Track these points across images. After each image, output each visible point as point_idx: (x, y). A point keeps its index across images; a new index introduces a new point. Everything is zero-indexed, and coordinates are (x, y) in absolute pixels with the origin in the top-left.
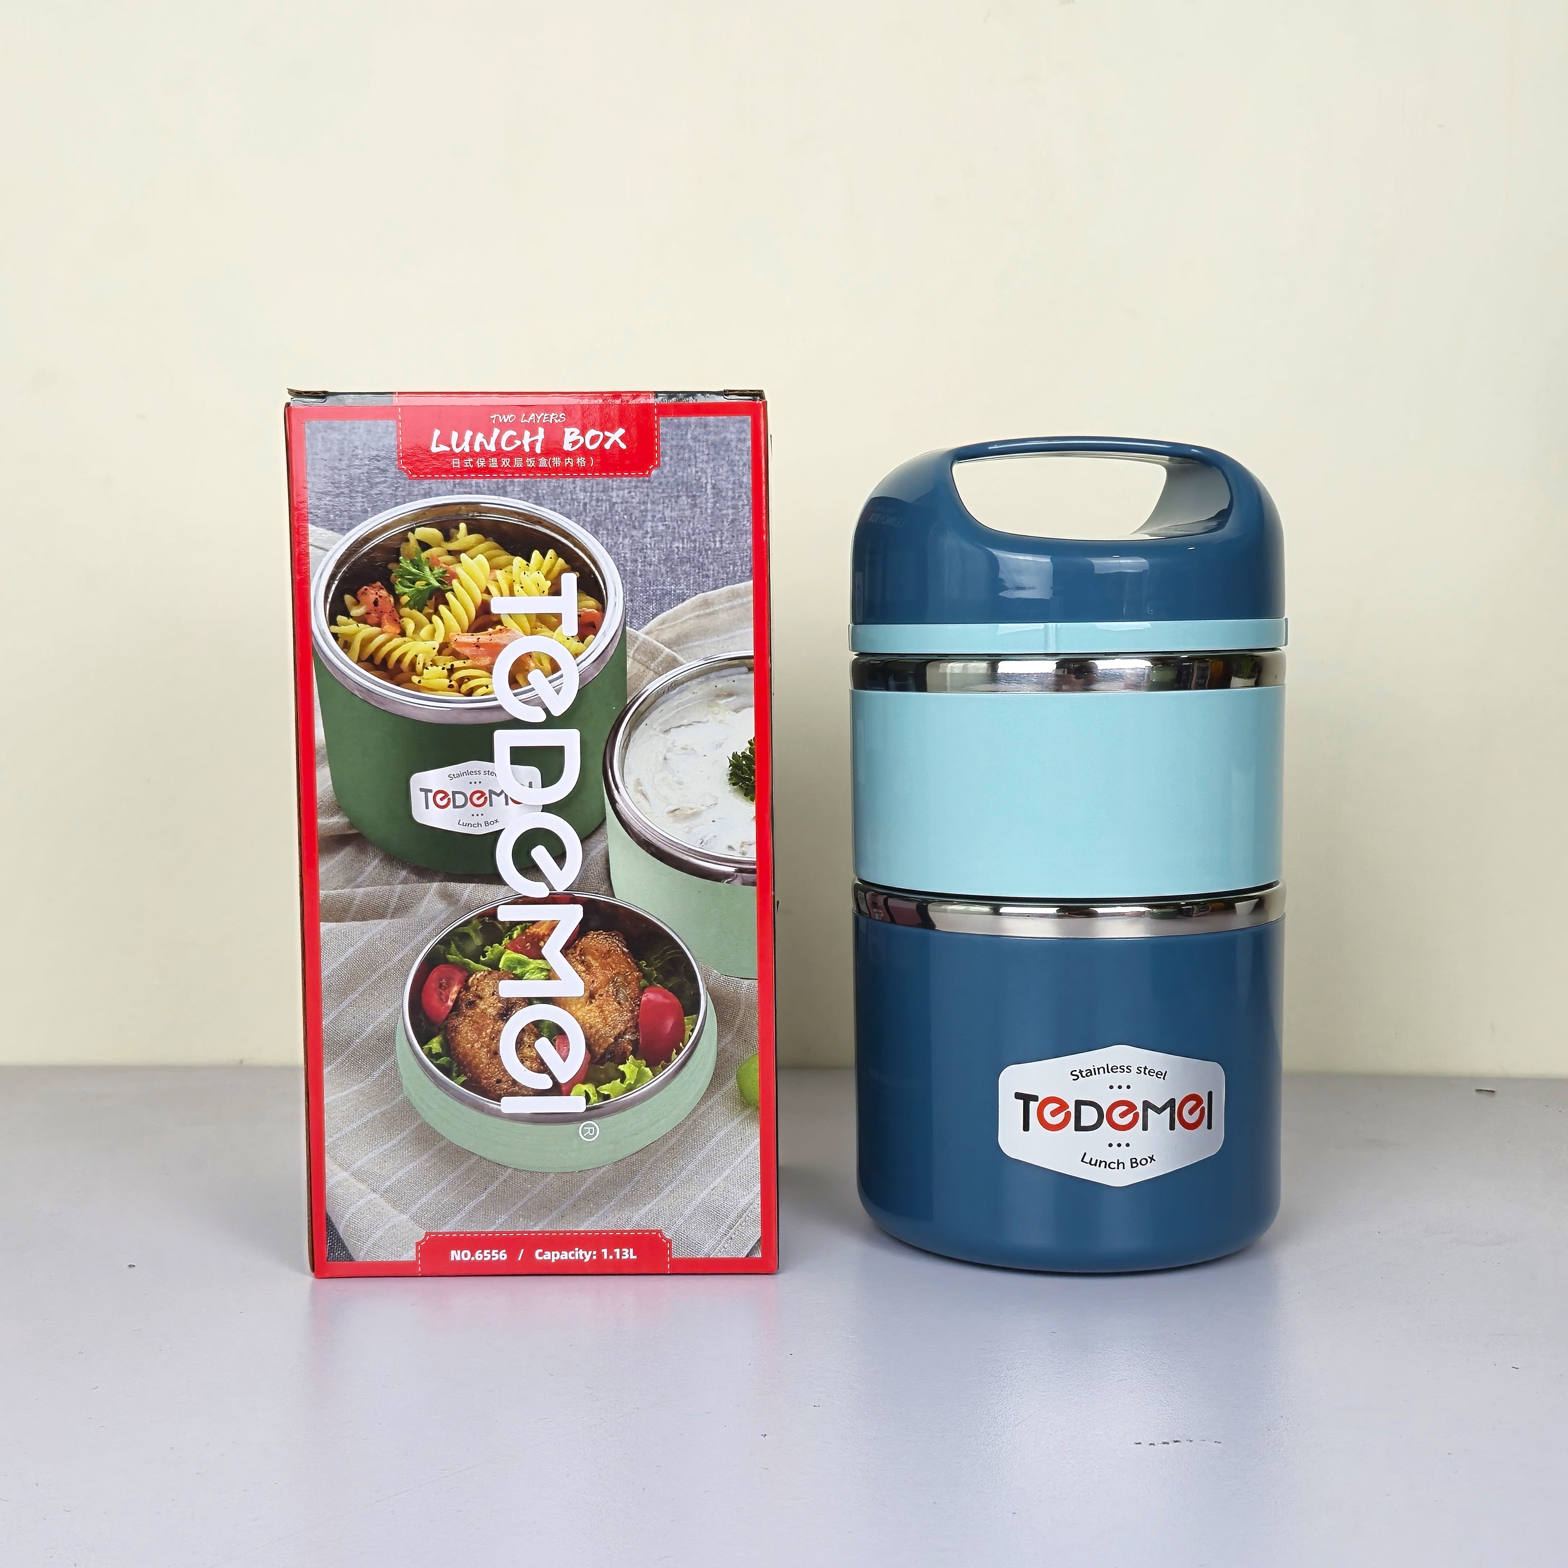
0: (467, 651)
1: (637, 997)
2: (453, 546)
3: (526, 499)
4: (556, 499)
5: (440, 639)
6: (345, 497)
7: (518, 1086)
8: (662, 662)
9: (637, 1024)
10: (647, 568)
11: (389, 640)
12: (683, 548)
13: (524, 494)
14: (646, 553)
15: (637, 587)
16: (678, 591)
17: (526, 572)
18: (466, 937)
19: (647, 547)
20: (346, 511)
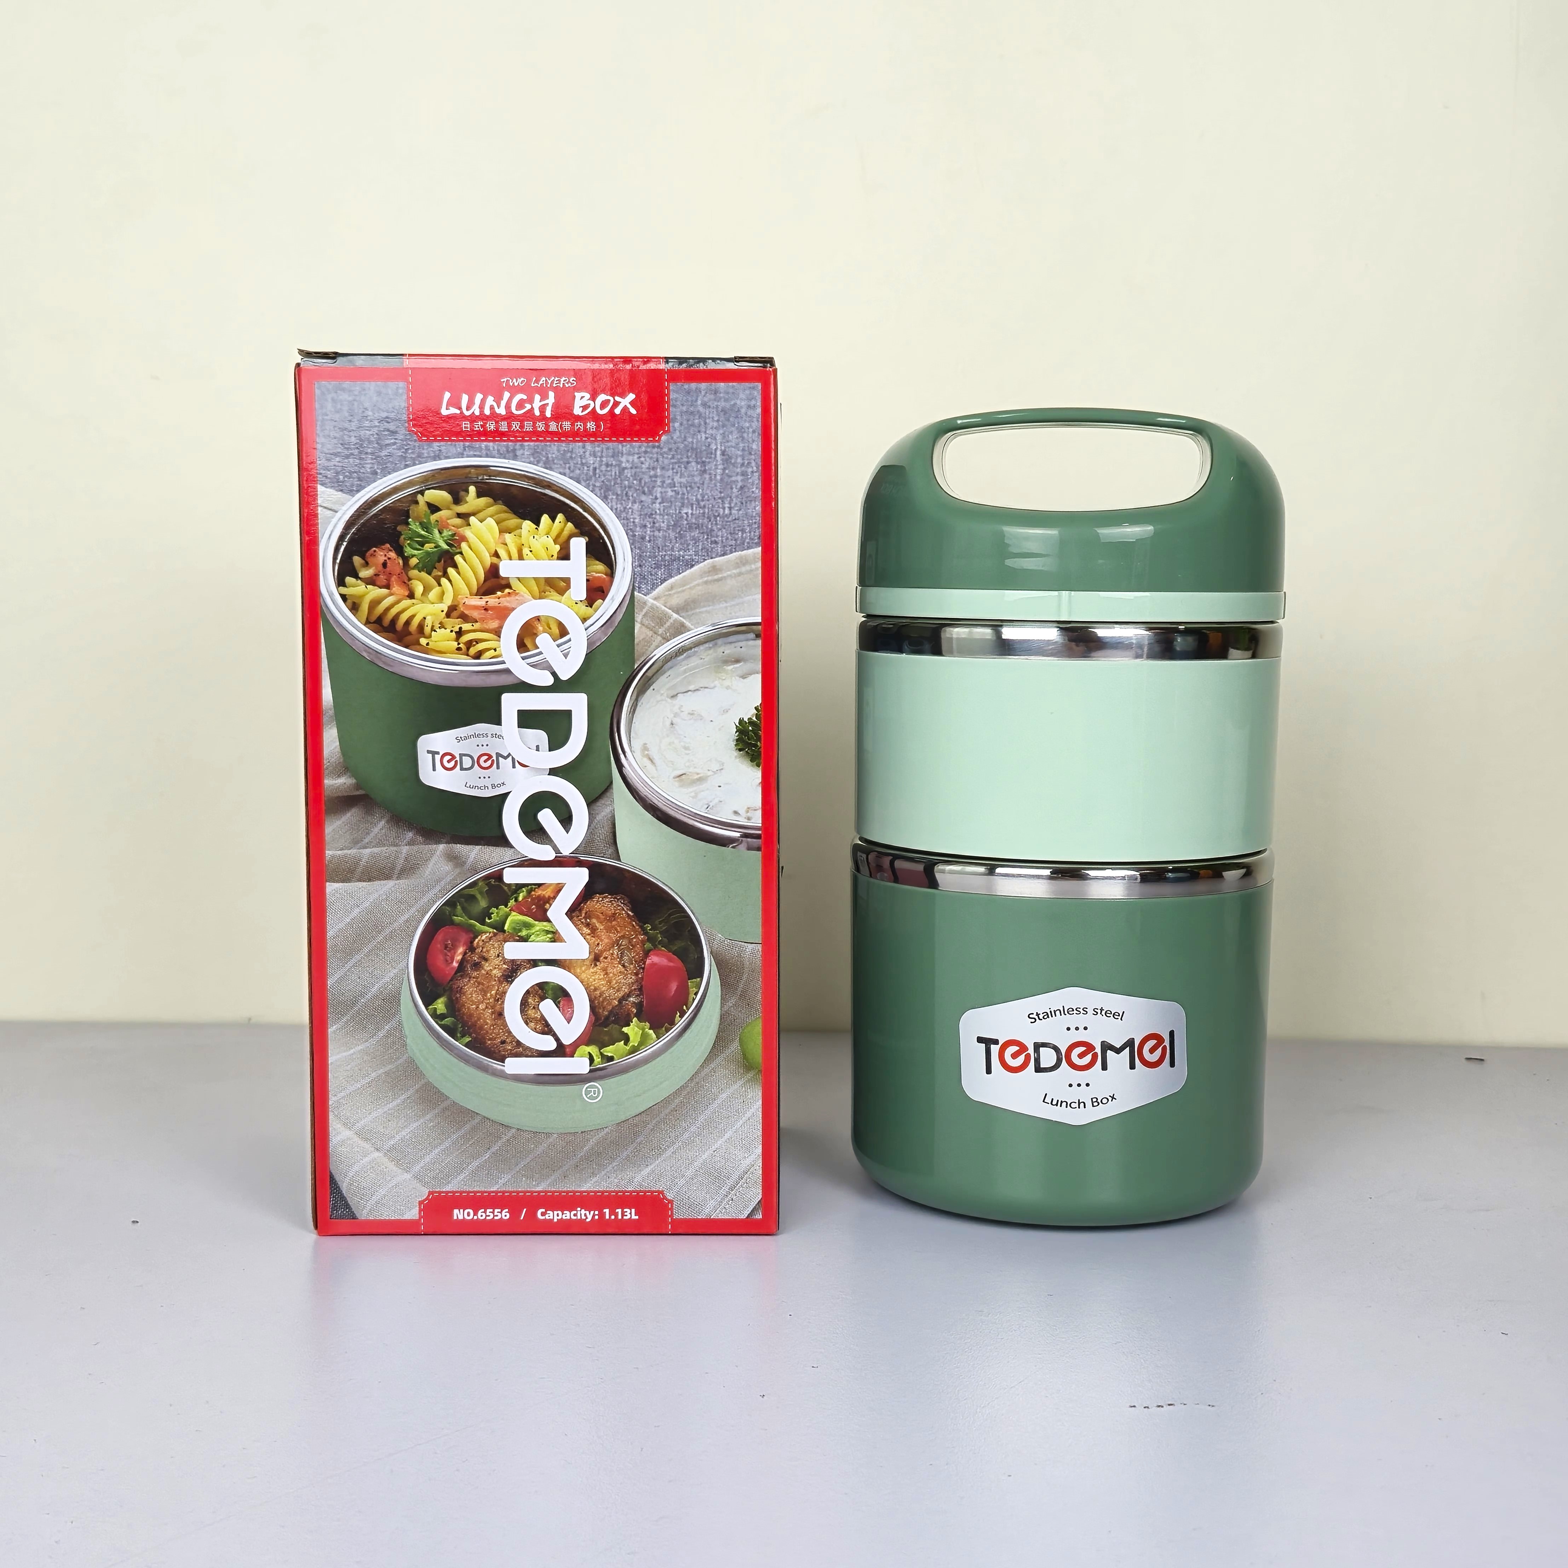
0: (475, 614)
1: (642, 960)
2: (462, 509)
3: (536, 463)
4: (565, 464)
5: (448, 601)
6: (355, 458)
7: (522, 1047)
8: (669, 627)
9: (642, 986)
10: (656, 533)
11: (398, 602)
12: (692, 514)
13: (534, 458)
14: (655, 518)
15: (646, 553)
16: (686, 557)
17: (535, 536)
18: (472, 898)
19: (656, 512)
20: (355, 472)
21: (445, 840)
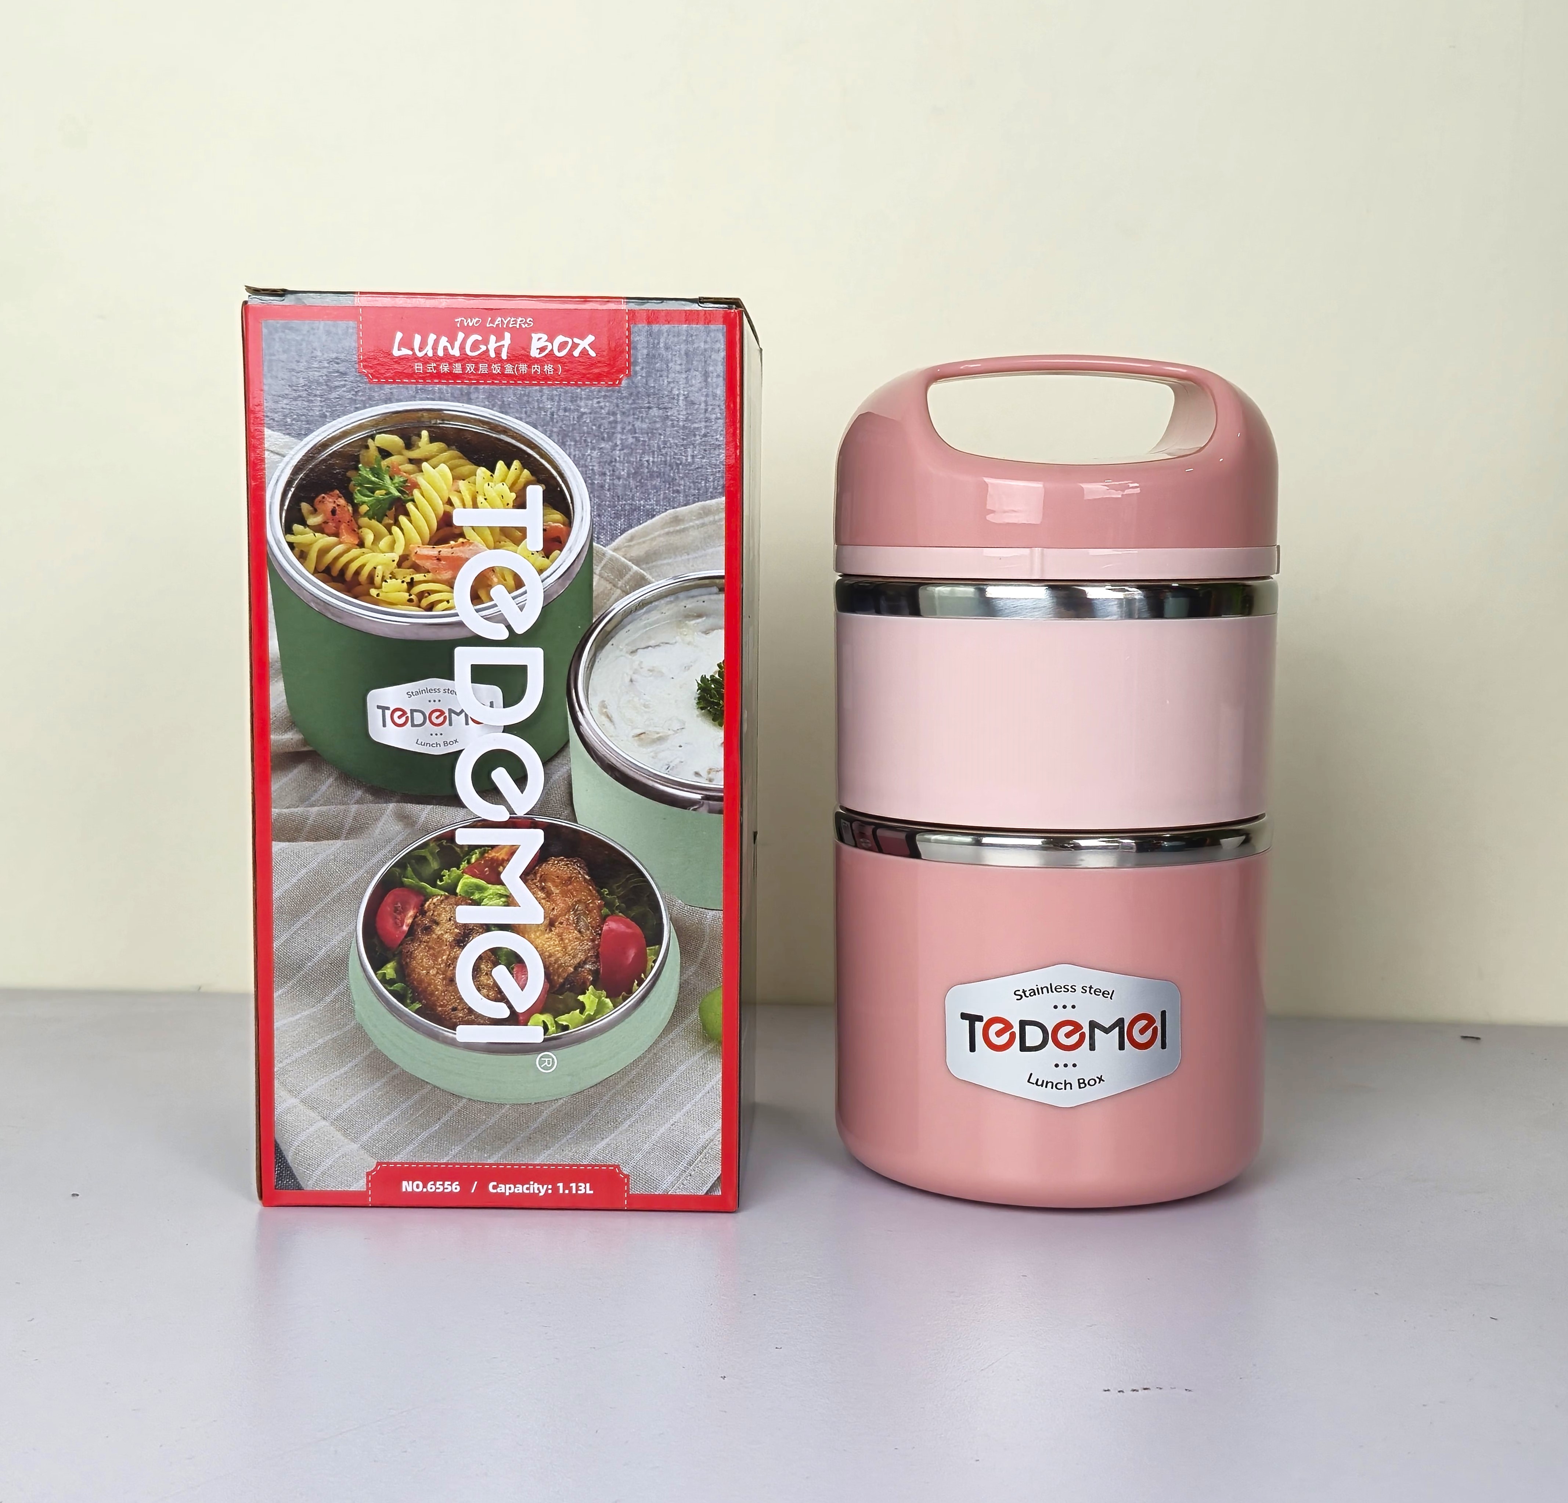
0: (428, 564)
1: (599, 926)
2: (414, 454)
3: (490, 407)
4: (521, 408)
5: (400, 550)
6: (303, 400)
7: (474, 1015)
8: (630, 580)
9: (598, 953)
10: (616, 481)
11: (347, 551)
12: (653, 462)
13: (489, 402)
14: (615, 466)
15: (606, 502)
16: (648, 507)
17: (490, 483)
18: (422, 860)
19: (616, 460)
20: (304, 415)
21: (395, 799)
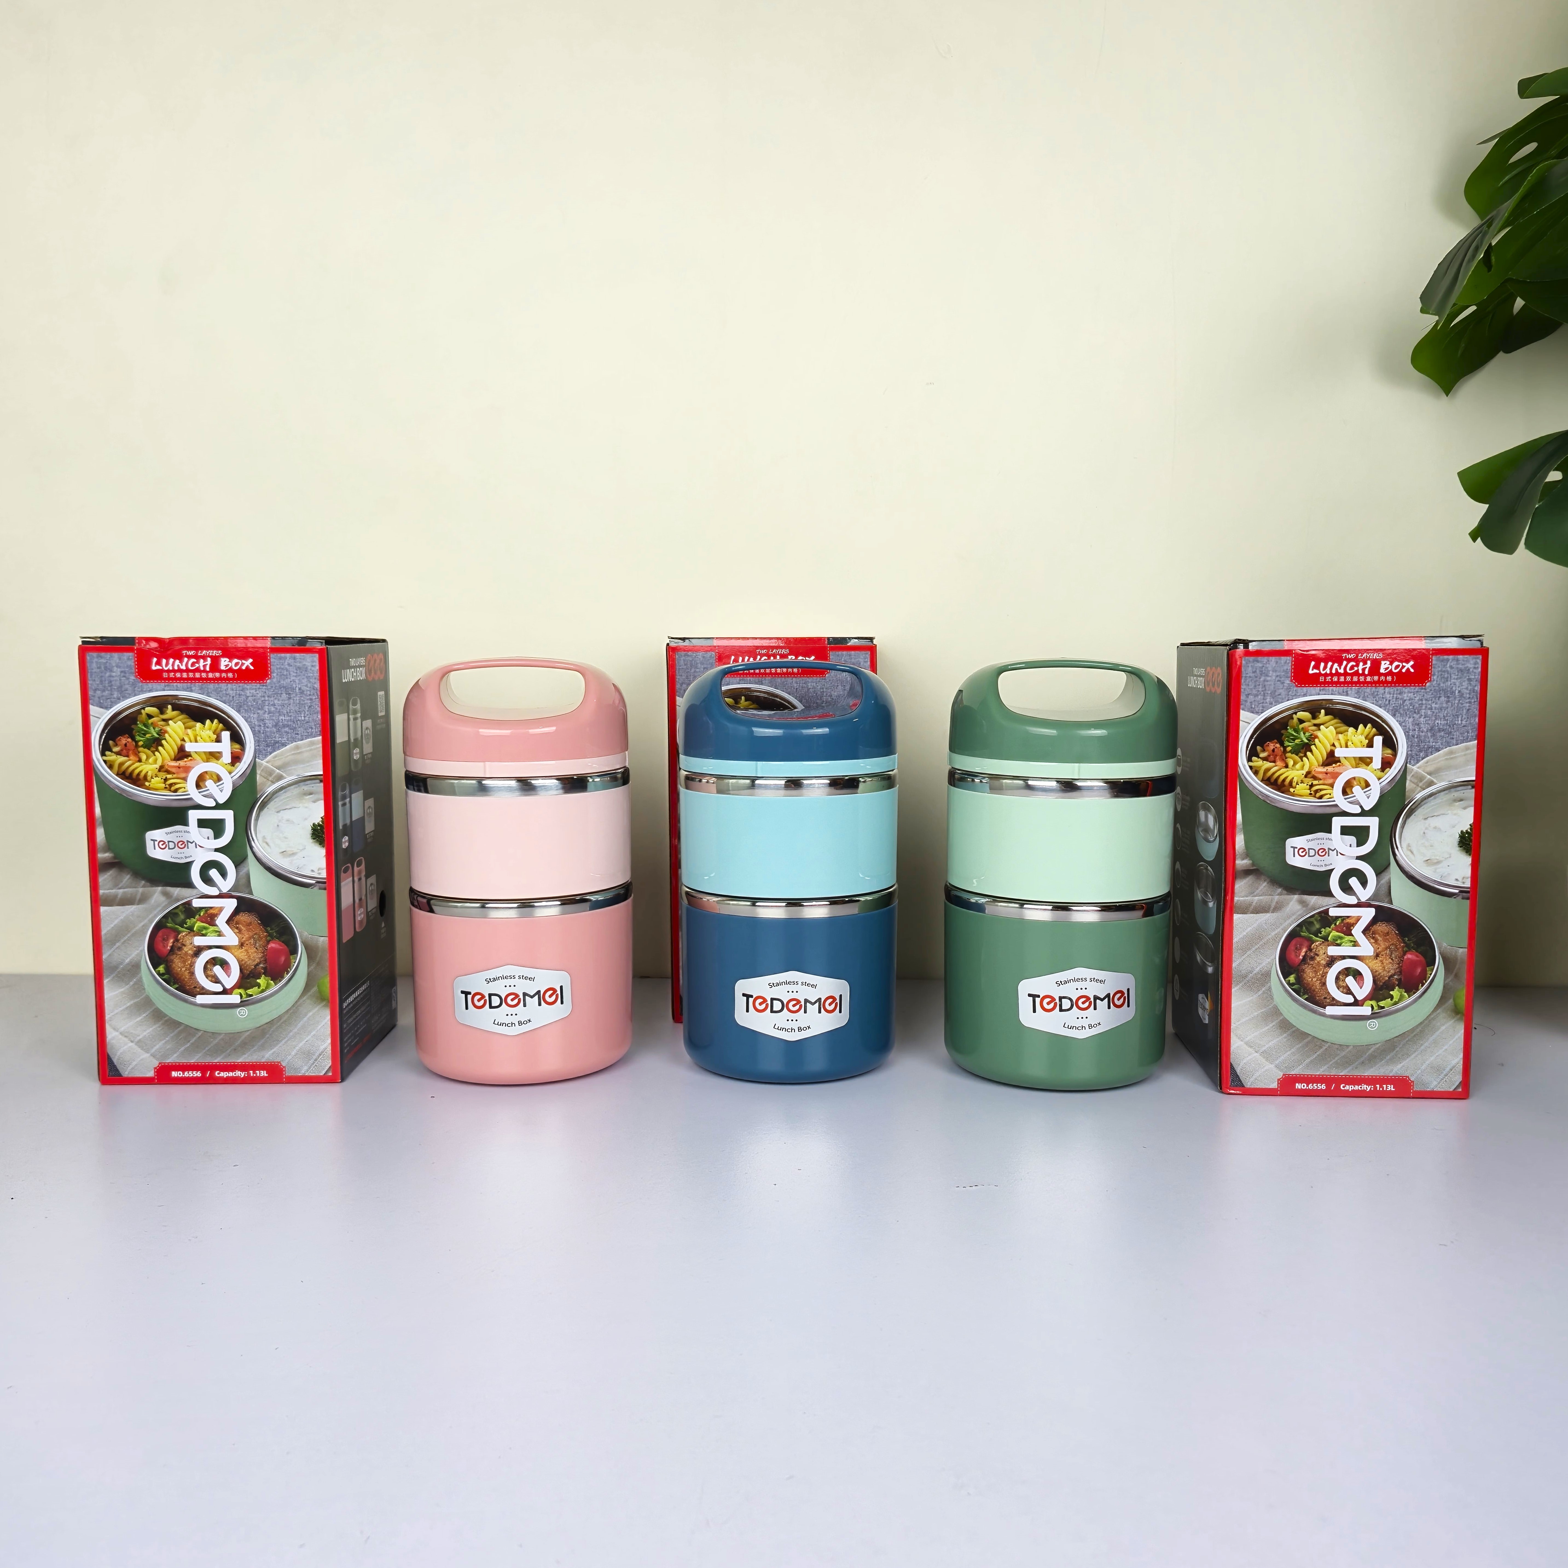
0: (1321, 776)
1: (1402, 956)
2: (1316, 721)
3: (1358, 697)
4: (1374, 698)
5: (1306, 769)
6: (1261, 696)
7: (1335, 1001)
8: (1426, 783)
9: (1401, 970)
10: (1421, 733)
11: (1279, 770)
12: (1440, 723)
13: (1357, 695)
14: (1420, 726)
16: (1436, 746)
17: (1355, 735)
21: (1297, 893)
